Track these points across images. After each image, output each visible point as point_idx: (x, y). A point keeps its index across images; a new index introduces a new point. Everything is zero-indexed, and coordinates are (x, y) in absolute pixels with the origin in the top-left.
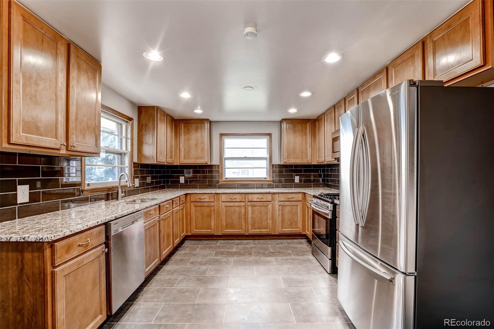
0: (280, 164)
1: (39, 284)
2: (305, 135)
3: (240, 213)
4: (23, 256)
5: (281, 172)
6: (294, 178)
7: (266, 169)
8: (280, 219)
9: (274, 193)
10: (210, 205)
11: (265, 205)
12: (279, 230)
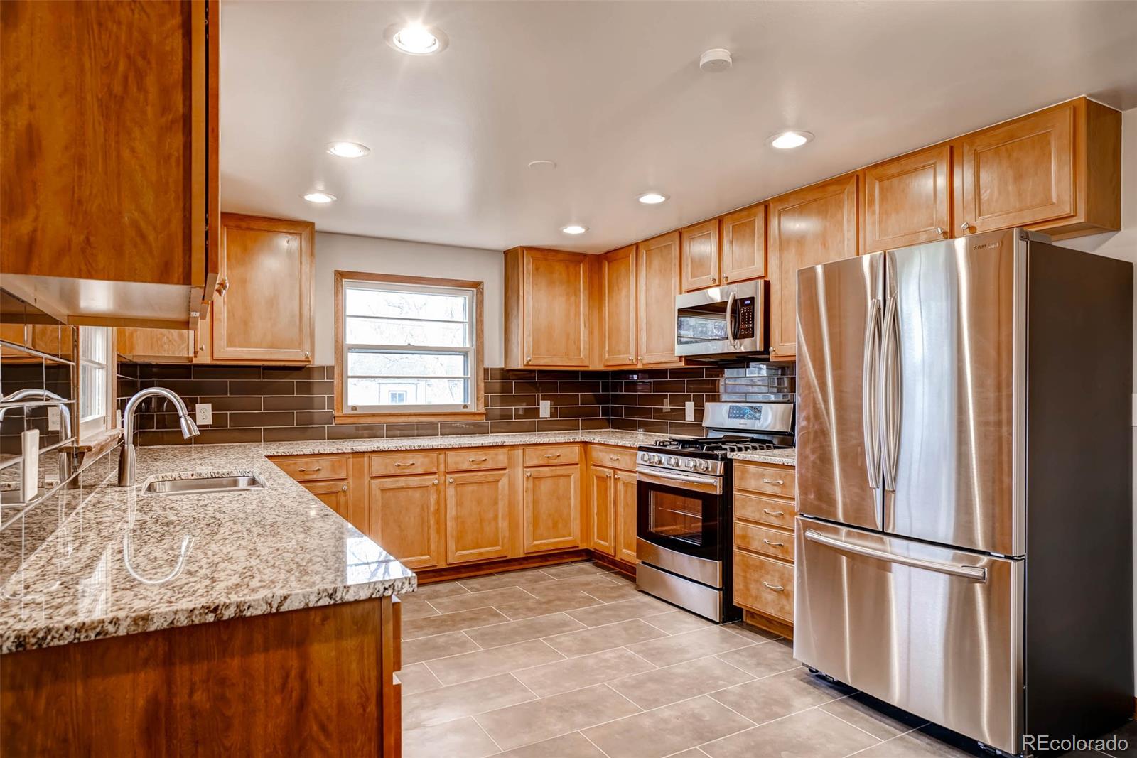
0: (503, 367)
1: (360, 737)
2: (576, 295)
3: (424, 507)
4: (304, 658)
5: (505, 388)
6: (539, 405)
7: (463, 380)
8: (528, 514)
9: (513, 446)
10: (334, 490)
11: (491, 479)
12: (529, 543)
